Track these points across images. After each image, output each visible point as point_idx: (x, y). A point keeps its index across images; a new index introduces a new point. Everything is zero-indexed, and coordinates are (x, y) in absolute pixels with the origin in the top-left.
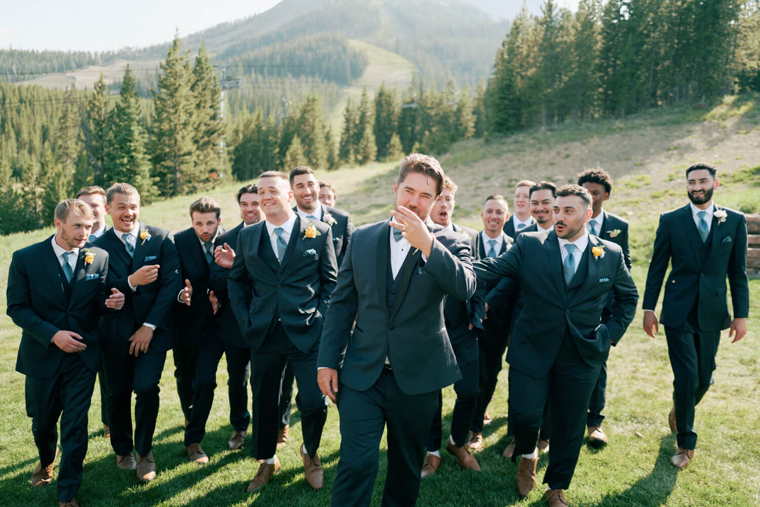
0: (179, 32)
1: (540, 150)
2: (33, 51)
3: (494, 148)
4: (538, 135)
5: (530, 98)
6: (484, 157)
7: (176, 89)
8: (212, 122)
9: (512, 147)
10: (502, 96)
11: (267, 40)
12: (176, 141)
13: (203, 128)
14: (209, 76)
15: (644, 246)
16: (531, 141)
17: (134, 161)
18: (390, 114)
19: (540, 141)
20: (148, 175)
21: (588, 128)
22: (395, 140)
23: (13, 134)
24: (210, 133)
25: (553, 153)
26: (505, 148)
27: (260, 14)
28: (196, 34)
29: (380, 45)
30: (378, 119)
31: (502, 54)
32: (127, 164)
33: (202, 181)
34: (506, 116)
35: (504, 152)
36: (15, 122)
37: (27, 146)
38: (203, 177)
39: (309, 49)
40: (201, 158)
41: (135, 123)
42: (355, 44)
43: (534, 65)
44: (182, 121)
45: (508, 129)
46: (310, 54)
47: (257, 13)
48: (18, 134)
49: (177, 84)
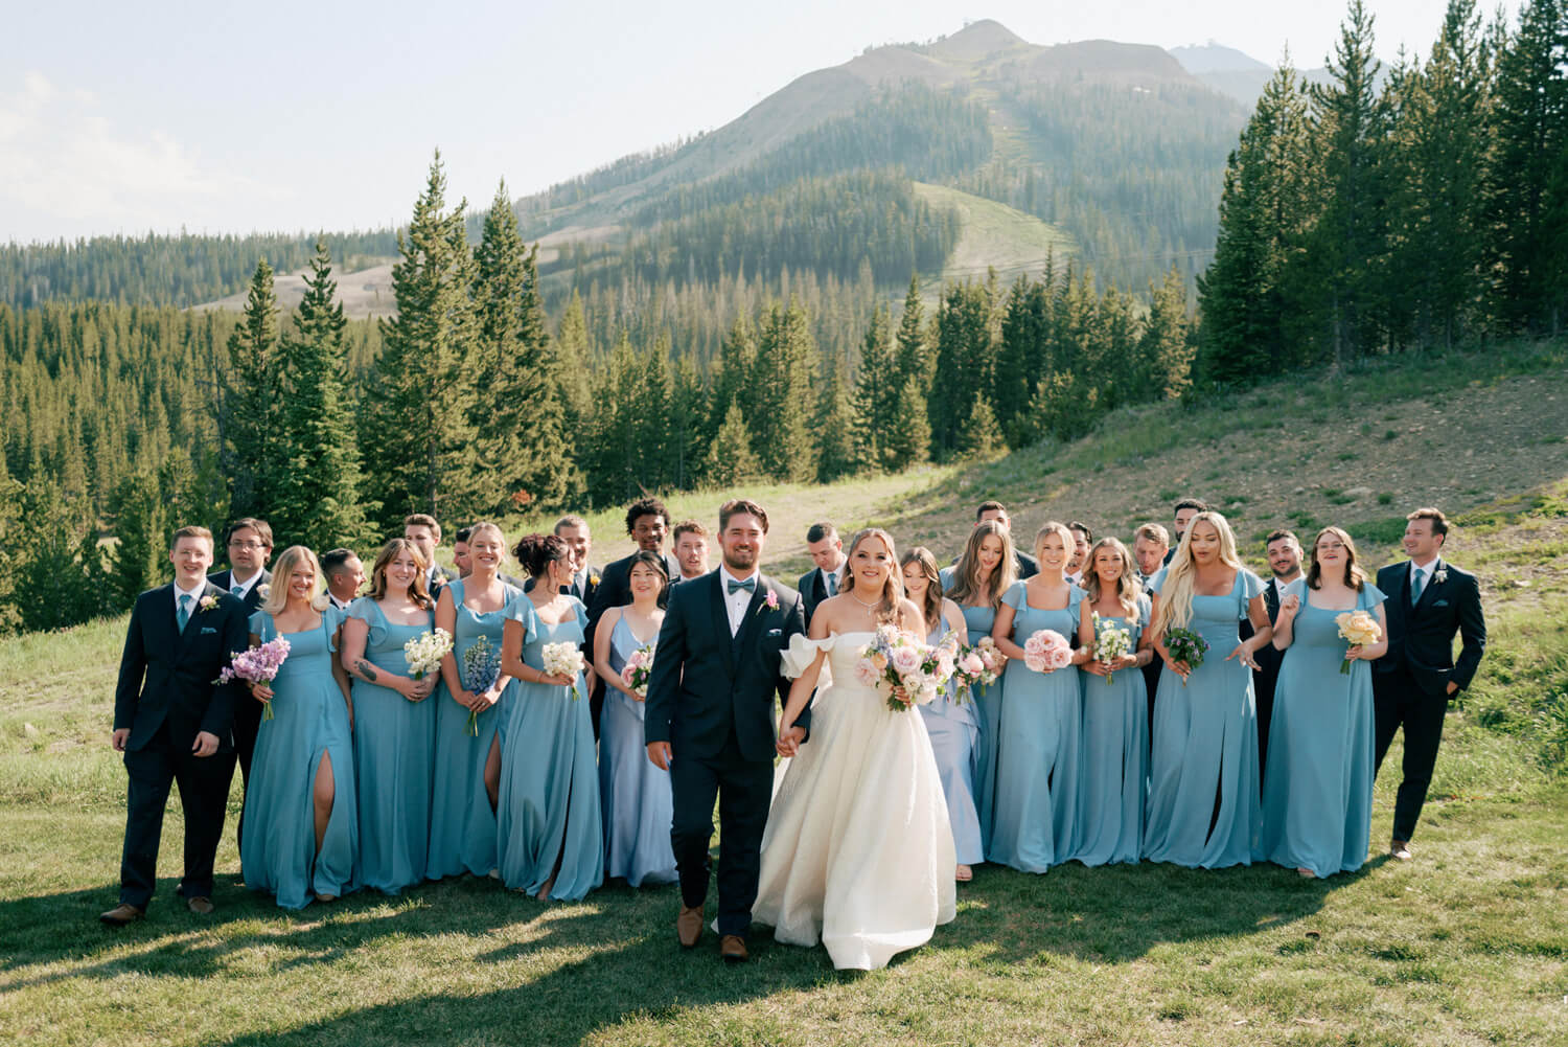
0: (440, 162)
1: (1320, 421)
2: (228, 238)
3: (1202, 422)
4: (1323, 386)
5: (1300, 290)
6: (1175, 441)
7: (432, 296)
8: (524, 372)
9: (1247, 417)
10: (1228, 286)
11: (727, 191)
12: (431, 415)
13: (499, 385)
14: (515, 262)
15: (1533, 676)
16: (1301, 402)
17: (322, 464)
18: (977, 348)
19: (1322, 402)
20: (355, 495)
21: (1455, 365)
22: (983, 410)
23: (163, 417)
24: (516, 395)
25: (1353, 430)
26: (1230, 419)
27: (712, 133)
28: (571, 184)
29: (985, 192)
30: (945, 359)
31: (1231, 185)
32: (306, 471)
33: (490, 511)
34: (1238, 339)
35: (1225, 430)
36: (169, 390)
37: (191, 441)
38: (494, 500)
39: (821, 209)
40: (490, 455)
41: (330, 374)
42: (930, 194)
43: (1314, 207)
44: (443, 371)
45: (1244, 372)
46: (821, 220)
47: (706, 131)
48: (174, 415)
49: (434, 281)
